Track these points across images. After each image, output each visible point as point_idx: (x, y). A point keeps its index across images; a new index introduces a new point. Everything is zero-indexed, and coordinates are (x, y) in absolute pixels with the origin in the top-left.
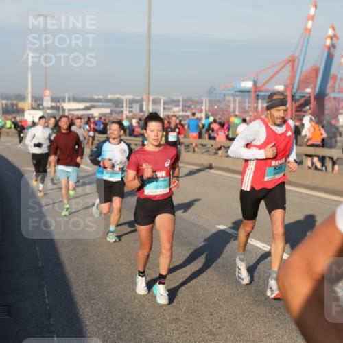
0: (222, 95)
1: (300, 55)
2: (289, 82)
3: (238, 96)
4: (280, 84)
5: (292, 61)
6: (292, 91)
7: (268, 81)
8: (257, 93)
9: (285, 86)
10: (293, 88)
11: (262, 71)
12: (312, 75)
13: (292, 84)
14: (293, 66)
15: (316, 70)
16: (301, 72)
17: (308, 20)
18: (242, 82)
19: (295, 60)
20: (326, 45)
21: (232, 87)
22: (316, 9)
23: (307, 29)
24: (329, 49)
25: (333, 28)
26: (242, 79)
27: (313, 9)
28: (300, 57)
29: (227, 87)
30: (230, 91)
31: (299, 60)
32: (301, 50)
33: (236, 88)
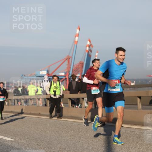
0: (29, 79)
1: (73, 56)
2: (67, 71)
3: (38, 79)
4: (62, 72)
5: (68, 59)
6: (69, 76)
7: (55, 70)
8: (49, 77)
9: (65, 73)
10: (69, 74)
11: (51, 65)
12: (80, 67)
13: (69, 72)
14: (69, 62)
15: (82, 64)
16: (73, 66)
17: (76, 36)
18: (40, 71)
19: (70, 58)
20: (86, 50)
21: (34, 74)
22: (79, 30)
23: (75, 41)
24: (88, 52)
25: (90, 41)
26: (40, 70)
27: (78, 30)
28: (72, 57)
29: (32, 75)
30: (33, 76)
31: (72, 58)
32: (73, 53)
33: (37, 75)
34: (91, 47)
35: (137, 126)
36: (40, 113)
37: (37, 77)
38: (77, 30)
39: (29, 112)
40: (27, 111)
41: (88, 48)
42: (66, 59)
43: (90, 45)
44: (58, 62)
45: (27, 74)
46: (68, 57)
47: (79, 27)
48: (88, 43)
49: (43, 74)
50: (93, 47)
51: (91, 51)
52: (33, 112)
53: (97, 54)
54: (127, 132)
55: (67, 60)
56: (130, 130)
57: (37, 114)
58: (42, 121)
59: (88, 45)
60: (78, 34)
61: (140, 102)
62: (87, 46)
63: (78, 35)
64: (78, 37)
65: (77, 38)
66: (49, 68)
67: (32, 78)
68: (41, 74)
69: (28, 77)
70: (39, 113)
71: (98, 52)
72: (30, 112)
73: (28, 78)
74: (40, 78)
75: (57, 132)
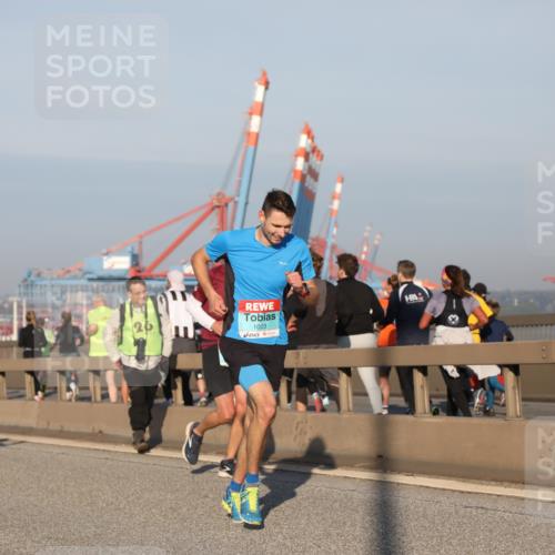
0: (58, 290)
1: (238, 193)
3: (96, 291)
5: (221, 206)
7: (167, 253)
11: (151, 232)
14: (222, 218)
17: (251, 114)
18: (105, 258)
19: (226, 205)
20: (295, 172)
21: (80, 270)
22: (267, 88)
23: (249, 134)
24: (303, 178)
25: (309, 133)
26: (104, 251)
27: (260, 89)
28: (237, 199)
29: (69, 271)
30: (75, 277)
31: (236, 203)
32: (240, 182)
33: (90, 273)
34: (313, 158)
35: (502, 489)
36: (101, 432)
37: (91, 280)
38: (255, 88)
39: (55, 426)
40: (48, 424)
41: (300, 164)
42: (213, 209)
43: (309, 150)
44: (178, 219)
45: (49, 269)
46: (219, 200)
47: (264, 74)
48: (304, 142)
49: (117, 267)
50: (321, 157)
51: (313, 174)
52: (72, 428)
53: (339, 188)
54: (462, 512)
55: (217, 211)
56: (473, 501)
57: (90, 435)
58: (109, 463)
59: (304, 149)
60: (262, 105)
61: (514, 388)
62: (297, 156)
63: (260, 109)
64: (261, 114)
65: (256, 120)
66: (141, 243)
67: (72, 286)
68: (110, 269)
69: (54, 282)
70: (97, 431)
71: (342, 181)
72: (59, 428)
73: (53, 286)
74: (101, 284)
75: (175, 511)
